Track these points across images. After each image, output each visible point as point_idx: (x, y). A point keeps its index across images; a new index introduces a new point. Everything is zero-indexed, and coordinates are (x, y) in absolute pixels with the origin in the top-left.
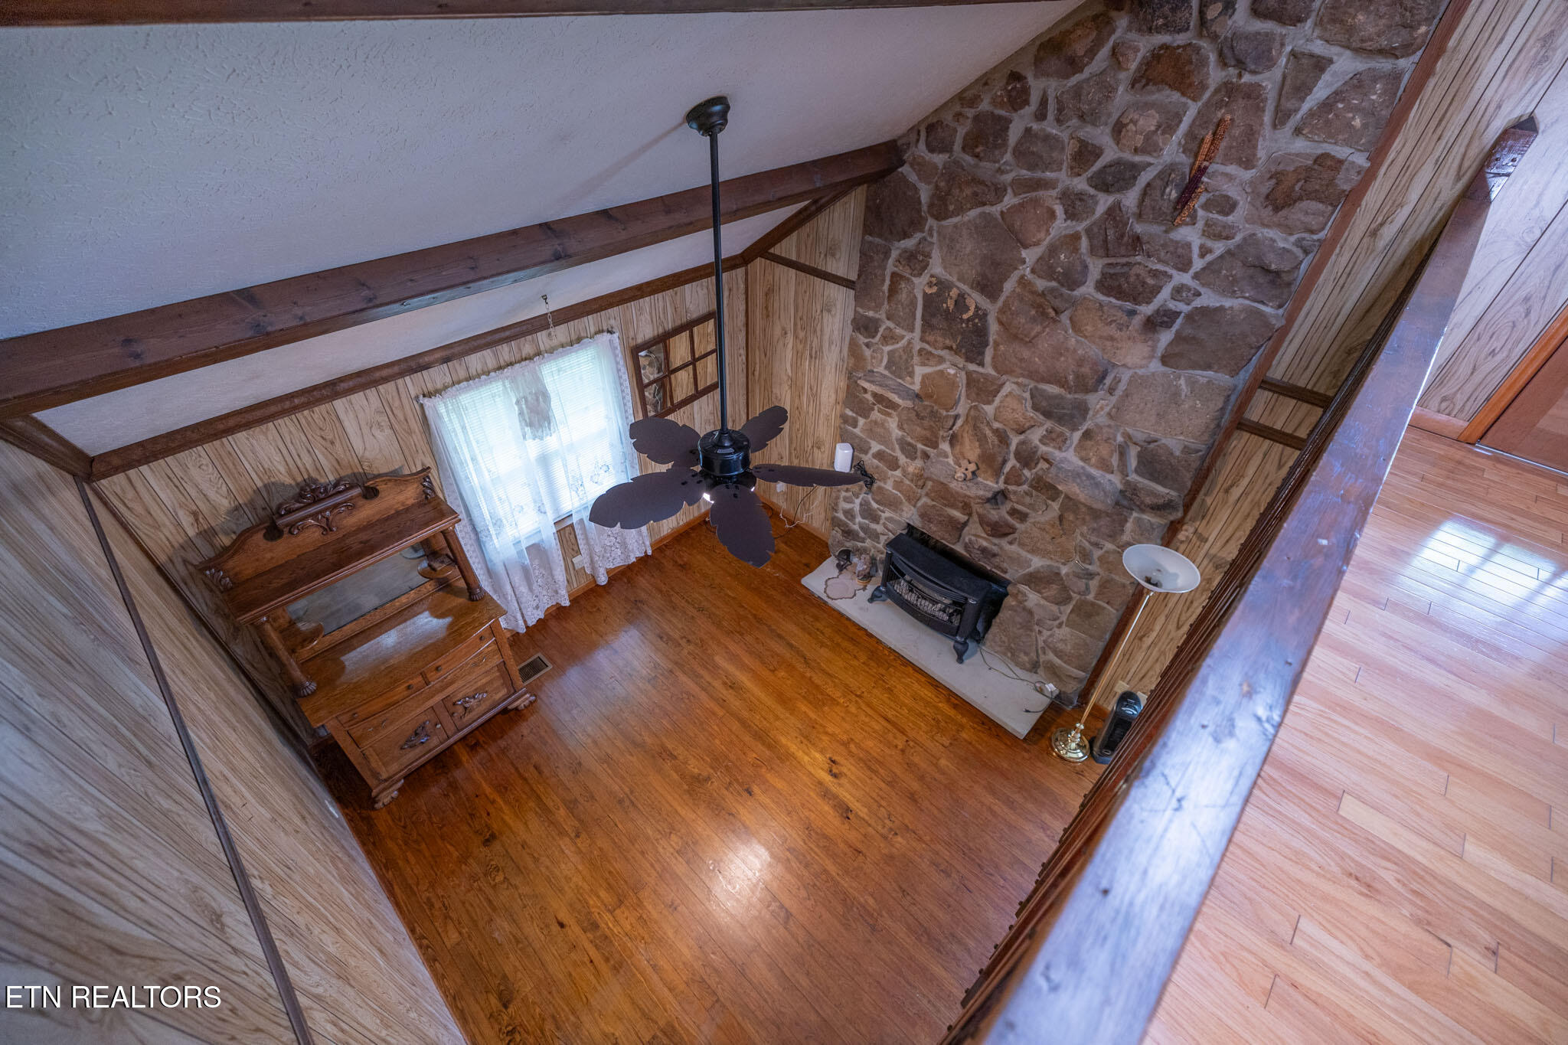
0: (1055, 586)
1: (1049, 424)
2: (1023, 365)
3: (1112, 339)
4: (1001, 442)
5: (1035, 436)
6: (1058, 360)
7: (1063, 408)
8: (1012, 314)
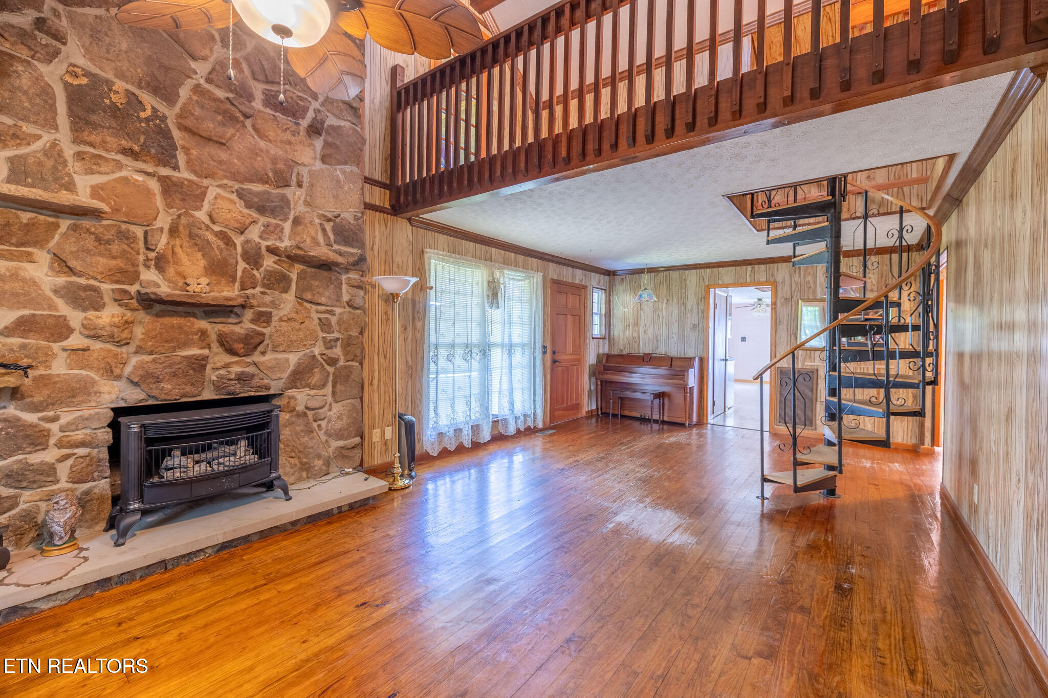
0: (316, 370)
1: (263, 220)
2: (224, 167)
3: (290, 143)
4: (227, 244)
5: (254, 234)
6: (256, 160)
7: (273, 202)
8: (197, 119)
